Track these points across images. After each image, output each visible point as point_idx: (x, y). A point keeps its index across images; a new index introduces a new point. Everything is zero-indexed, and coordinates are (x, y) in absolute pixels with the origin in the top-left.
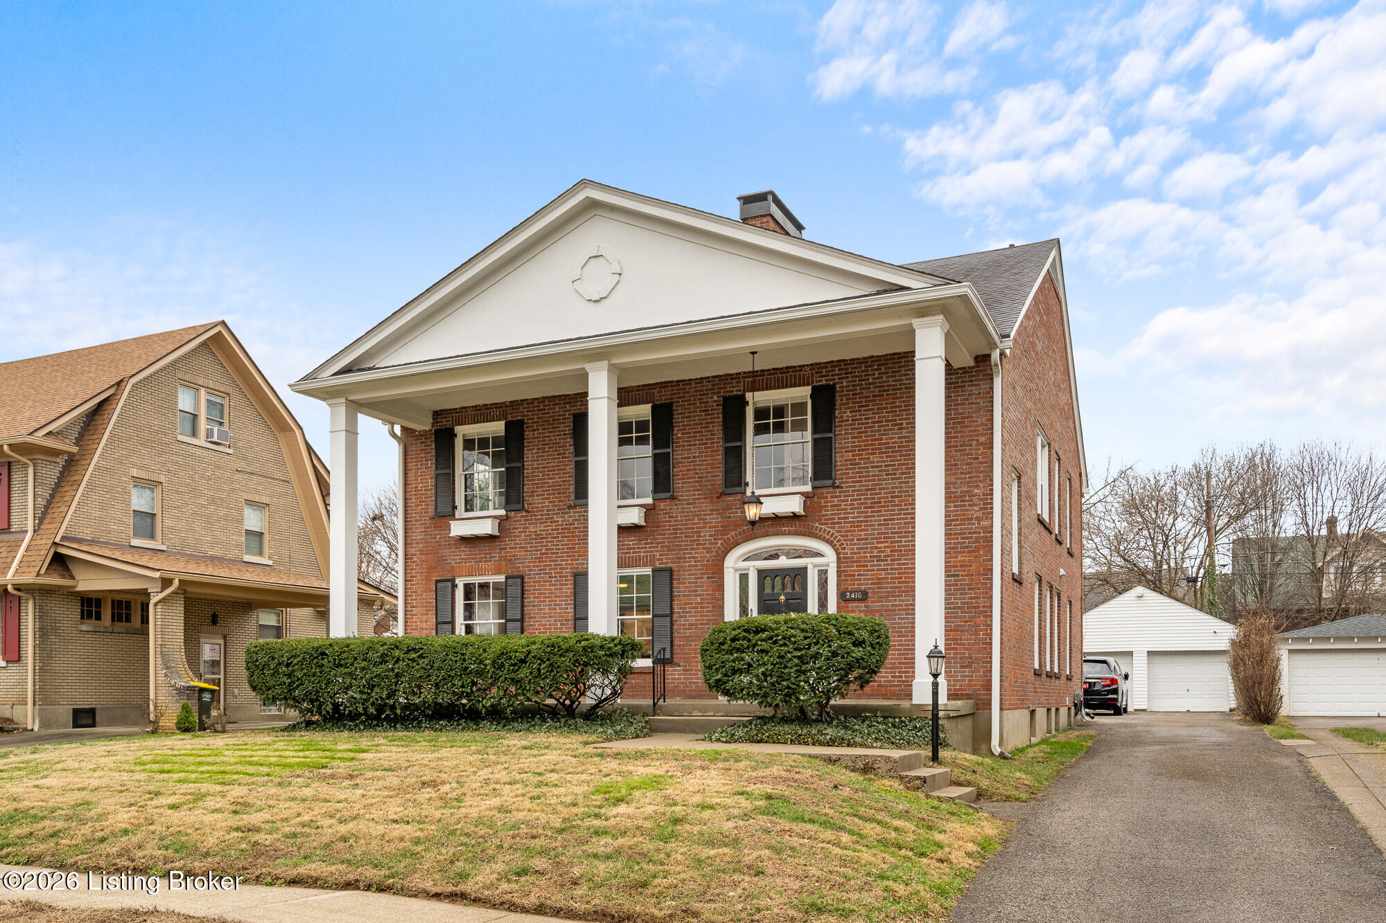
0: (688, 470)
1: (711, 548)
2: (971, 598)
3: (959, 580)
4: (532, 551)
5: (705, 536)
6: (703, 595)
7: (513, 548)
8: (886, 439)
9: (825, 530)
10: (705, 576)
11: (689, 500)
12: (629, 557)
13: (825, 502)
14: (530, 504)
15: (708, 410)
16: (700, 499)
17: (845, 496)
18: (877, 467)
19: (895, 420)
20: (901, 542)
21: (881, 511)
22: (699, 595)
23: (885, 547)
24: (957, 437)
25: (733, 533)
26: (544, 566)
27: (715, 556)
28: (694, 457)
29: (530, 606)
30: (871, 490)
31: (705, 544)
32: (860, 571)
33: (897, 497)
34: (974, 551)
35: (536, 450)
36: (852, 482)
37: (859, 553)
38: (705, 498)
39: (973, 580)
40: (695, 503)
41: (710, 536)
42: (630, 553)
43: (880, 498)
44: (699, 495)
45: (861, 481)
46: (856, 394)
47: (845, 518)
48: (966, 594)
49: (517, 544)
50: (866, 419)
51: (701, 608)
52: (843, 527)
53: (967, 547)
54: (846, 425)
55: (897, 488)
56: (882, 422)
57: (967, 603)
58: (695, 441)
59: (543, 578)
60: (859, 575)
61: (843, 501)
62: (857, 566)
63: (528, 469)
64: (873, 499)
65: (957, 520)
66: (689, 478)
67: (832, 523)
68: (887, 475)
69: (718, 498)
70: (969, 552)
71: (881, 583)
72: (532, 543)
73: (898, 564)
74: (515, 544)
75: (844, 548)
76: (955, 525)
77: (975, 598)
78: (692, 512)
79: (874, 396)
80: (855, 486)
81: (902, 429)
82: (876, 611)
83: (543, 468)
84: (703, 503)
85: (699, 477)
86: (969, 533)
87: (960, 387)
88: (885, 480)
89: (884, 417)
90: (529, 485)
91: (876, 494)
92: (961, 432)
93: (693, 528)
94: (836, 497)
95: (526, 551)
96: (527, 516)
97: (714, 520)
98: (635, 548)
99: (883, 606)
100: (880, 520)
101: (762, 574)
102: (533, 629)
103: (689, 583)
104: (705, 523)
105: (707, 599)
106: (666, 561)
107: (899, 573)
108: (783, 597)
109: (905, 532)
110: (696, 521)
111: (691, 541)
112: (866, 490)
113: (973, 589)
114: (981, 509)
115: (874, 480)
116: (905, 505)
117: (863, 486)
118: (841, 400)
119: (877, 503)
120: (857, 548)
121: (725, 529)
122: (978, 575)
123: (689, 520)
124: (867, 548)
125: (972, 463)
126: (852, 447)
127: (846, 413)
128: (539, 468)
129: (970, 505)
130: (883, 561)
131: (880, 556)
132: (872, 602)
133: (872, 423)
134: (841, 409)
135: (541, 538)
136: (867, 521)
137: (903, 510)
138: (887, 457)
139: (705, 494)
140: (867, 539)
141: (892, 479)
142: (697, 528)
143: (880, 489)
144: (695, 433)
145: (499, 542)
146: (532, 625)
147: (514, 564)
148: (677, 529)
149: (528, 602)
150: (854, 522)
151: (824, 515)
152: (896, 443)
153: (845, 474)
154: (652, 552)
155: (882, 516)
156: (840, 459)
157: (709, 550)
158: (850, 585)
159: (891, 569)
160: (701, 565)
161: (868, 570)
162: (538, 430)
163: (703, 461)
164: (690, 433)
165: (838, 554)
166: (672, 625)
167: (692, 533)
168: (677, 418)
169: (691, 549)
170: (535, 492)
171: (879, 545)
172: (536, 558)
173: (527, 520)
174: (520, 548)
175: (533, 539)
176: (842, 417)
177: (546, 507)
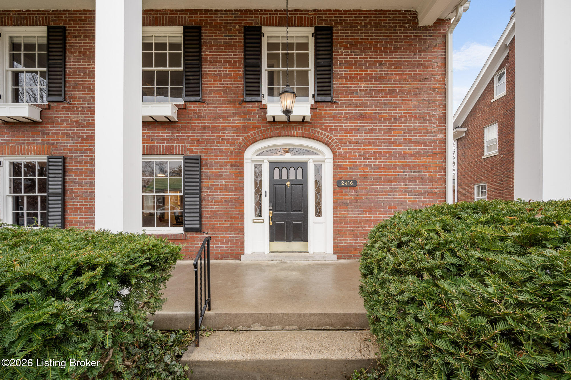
0: (215, 81)
1: (234, 143)
2: (430, 188)
3: (422, 175)
4: (74, 137)
5: (229, 133)
6: (227, 179)
7: (55, 133)
8: (370, 71)
9: (325, 134)
10: (229, 164)
11: (215, 104)
12: (163, 146)
13: (325, 113)
14: (72, 98)
15: (231, 36)
16: (225, 104)
17: (340, 110)
18: (364, 90)
19: (377, 58)
20: (381, 146)
21: (366, 123)
22: (224, 179)
23: (370, 149)
24: (421, 74)
25: (252, 132)
26: (85, 150)
27: (237, 149)
28: (219, 71)
29: (71, 182)
30: (360, 107)
31: (229, 139)
32: (351, 165)
33: (378, 113)
34: (432, 155)
35: (77, 53)
36: (345, 100)
37: (351, 152)
38: (229, 104)
39: (431, 175)
40: (220, 107)
41: (233, 133)
42: (164, 143)
43: (366, 113)
44: (223, 100)
45: (352, 100)
46: (348, 36)
47: (340, 126)
48: (427, 185)
49: (60, 130)
50: (355, 55)
51: (225, 189)
52: (339, 133)
53: (428, 152)
54: (340, 58)
55: (378, 107)
56: (367, 58)
57: (427, 192)
58: (220, 58)
59: (84, 159)
60: (350, 169)
61: (338, 113)
62: (349, 162)
63: (70, 68)
64: (361, 113)
65: (421, 133)
66: (216, 87)
67: (330, 129)
68: (371, 97)
69: (240, 104)
70: (429, 156)
71: (367, 175)
72: (74, 130)
73: (379, 162)
74: (57, 130)
75: (340, 148)
76: (419, 136)
77: (433, 188)
78: (218, 113)
79: (361, 39)
80: (348, 103)
81: (381, 64)
82: (363, 195)
83: (84, 68)
84: (227, 107)
85: (224, 87)
86: (429, 142)
87: (423, 39)
88: (369, 100)
89: (369, 55)
90: (71, 81)
91: (363, 110)
92: (423, 71)
93: (219, 126)
94: (333, 110)
95: (67, 137)
96: (69, 107)
97: (237, 121)
98: (168, 139)
99: (368, 192)
100: (366, 129)
101: (273, 165)
102: (75, 202)
103: (215, 169)
104: (229, 123)
105: (230, 182)
106: (196, 151)
107: (380, 169)
108: (288, 183)
109: (384, 139)
110: (221, 120)
111: (217, 136)
112: (356, 107)
113: (432, 182)
114: (437, 126)
115: (362, 100)
116: (384, 119)
117: (354, 104)
118: (337, 39)
119: (364, 116)
120: (349, 149)
121: (245, 129)
122: (436, 172)
123: (216, 120)
124: (356, 149)
125: (431, 94)
126: (345, 74)
127: (340, 49)
128: (80, 68)
129: (430, 123)
130: (368, 159)
131: (366, 156)
132: (360, 188)
133: (360, 58)
134: (337, 46)
135: (82, 127)
136: (357, 130)
137: (382, 123)
138: (371, 84)
139: (230, 100)
140: (357, 142)
141: (375, 100)
142: (222, 126)
143: (366, 107)
144: (220, 52)
145: (42, 127)
146: (73, 199)
147: (56, 147)
148: (205, 126)
149: (70, 179)
150: (347, 130)
151: (324, 123)
152: (378, 74)
153: (340, 94)
154: (184, 143)
155: (368, 126)
156: (337, 82)
157: (232, 144)
158: (344, 175)
159: (374, 165)
160: (226, 156)
161: (357, 166)
162: (80, 36)
163: (228, 74)
164: (216, 52)
165: (334, 152)
166: (201, 201)
167: (218, 130)
168: (205, 39)
169: (217, 143)
170: (77, 87)
171: (366, 148)
172: (76, 143)
173: (69, 111)
174: (62, 133)
175: (74, 127)
176: (338, 52)
177: (87, 101)
